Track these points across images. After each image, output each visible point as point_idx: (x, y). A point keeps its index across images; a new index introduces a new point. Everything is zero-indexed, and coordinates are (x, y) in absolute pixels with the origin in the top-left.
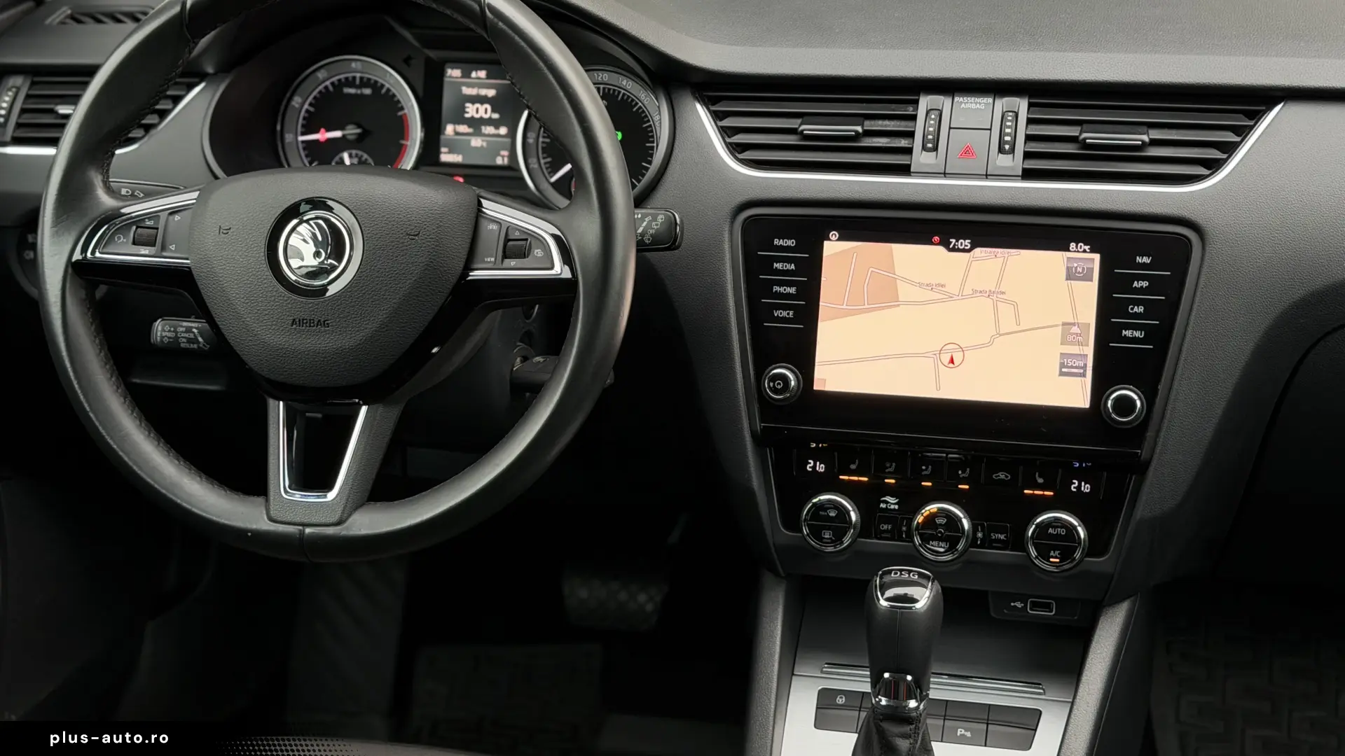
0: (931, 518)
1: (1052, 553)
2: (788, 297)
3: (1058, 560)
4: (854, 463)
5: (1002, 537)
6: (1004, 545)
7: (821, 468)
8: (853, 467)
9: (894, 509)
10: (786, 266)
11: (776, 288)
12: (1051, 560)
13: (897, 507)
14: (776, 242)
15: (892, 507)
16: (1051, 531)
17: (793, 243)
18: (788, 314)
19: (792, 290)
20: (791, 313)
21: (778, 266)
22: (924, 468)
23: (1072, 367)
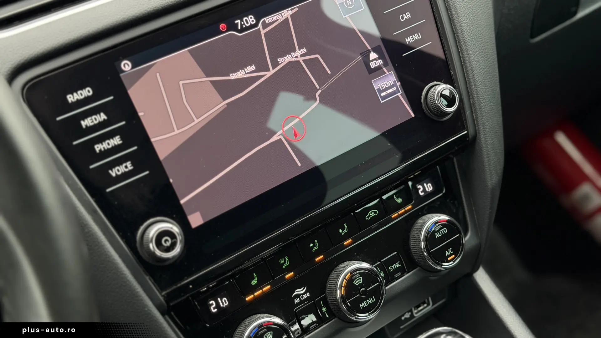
0: (350, 285)
1: (447, 253)
2: (116, 149)
3: (453, 256)
4: (254, 278)
5: (397, 265)
6: (402, 271)
7: (224, 302)
8: (254, 282)
9: (308, 297)
10: (96, 119)
11: (98, 148)
12: (449, 259)
13: (308, 294)
14: (71, 98)
15: (305, 296)
16: (437, 235)
17: (89, 91)
18: (126, 167)
19: (116, 141)
20: (129, 164)
21: (87, 123)
22: (311, 245)
23: (387, 89)
